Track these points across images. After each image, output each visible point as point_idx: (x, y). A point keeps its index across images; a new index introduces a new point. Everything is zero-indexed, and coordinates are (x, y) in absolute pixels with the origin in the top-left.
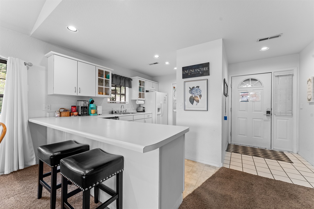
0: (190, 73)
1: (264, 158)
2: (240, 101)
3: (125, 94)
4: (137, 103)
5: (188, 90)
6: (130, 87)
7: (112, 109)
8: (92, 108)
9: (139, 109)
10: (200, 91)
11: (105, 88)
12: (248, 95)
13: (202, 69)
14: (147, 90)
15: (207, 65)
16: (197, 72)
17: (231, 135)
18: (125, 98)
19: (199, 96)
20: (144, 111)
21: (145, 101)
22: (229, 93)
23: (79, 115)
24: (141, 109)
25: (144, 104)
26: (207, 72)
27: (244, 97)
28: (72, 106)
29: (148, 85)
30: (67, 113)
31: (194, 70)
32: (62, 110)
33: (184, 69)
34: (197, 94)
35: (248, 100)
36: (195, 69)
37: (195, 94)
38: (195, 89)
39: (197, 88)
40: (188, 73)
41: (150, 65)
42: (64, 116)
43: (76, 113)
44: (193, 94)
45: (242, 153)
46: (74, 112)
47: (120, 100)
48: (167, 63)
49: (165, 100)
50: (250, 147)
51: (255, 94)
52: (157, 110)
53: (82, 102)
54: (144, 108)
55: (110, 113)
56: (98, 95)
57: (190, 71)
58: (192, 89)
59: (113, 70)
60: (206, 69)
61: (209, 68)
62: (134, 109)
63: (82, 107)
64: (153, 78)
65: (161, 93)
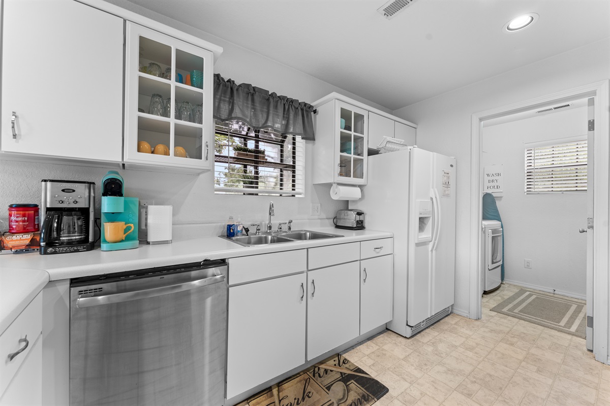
3: (294, 162)
4: (335, 197)
6: (309, 136)
7: (231, 218)
8: (108, 217)
9: (342, 216)
11: (176, 124)
14: (371, 146)
18: (294, 177)
20: (360, 226)
21: (365, 189)
24: (351, 220)
25: (360, 199)
28: (11, 207)
29: (378, 126)
49: (447, 184)
52: (415, 223)
53: (49, 184)
54: (359, 214)
62: (323, 215)
64: (395, 110)
65: (432, 156)
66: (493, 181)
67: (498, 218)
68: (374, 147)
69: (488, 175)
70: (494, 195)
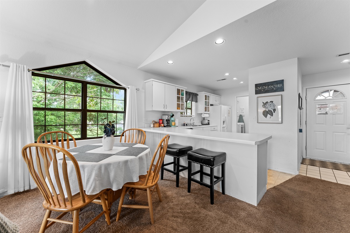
0: (264, 90)
1: (346, 172)
2: (317, 114)
3: (191, 108)
4: (203, 117)
5: (261, 104)
6: (196, 102)
7: (184, 122)
8: (172, 121)
9: (203, 121)
10: (274, 106)
11: (181, 104)
12: (327, 107)
13: (276, 86)
14: (211, 104)
15: (282, 82)
16: (270, 88)
17: (306, 149)
18: (191, 111)
19: (273, 110)
20: (209, 124)
21: (210, 114)
22: (304, 106)
23: (164, 126)
24: (206, 122)
25: (209, 117)
26: (282, 88)
27: (322, 109)
28: (159, 119)
29: (213, 99)
30: (158, 125)
31: (268, 87)
32: (154, 122)
33: (257, 86)
34: (271, 108)
35: (326, 112)
36: (268, 85)
37: (268, 108)
38: (269, 104)
39: (271, 103)
40: (262, 90)
41: (218, 81)
42: (156, 127)
43: (162, 125)
44: (267, 108)
45: (319, 166)
46: (161, 124)
47: (191, 114)
48: (235, 79)
49: (229, 113)
50: (330, 162)
51: (336, 106)
52: (222, 123)
53: (166, 116)
54: (208, 121)
55: (182, 125)
56: (176, 110)
57: (263, 88)
58: (265, 104)
59: (186, 88)
60: (280, 86)
61: (283, 85)
62: (199, 121)
63: (166, 120)
64: (215, 91)
65: (226, 106)
66: (242, 111)
67: (243, 122)
68: (212, 104)
69: (241, 109)
70: (242, 115)
